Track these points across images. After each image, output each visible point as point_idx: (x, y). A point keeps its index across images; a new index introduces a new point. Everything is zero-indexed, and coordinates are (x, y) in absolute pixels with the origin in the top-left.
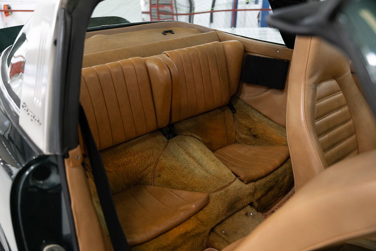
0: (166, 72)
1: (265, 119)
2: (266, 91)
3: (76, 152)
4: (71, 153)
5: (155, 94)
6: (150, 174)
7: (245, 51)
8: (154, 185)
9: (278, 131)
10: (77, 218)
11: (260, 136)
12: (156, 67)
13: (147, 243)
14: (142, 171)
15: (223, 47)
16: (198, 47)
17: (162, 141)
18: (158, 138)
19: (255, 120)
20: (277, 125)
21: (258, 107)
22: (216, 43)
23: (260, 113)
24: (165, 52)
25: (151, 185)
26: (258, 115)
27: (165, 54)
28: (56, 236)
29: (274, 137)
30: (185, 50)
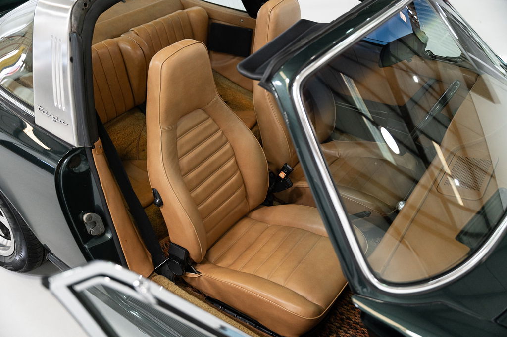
0: (139, 52)
1: (234, 86)
2: (233, 58)
3: (98, 143)
4: (95, 144)
5: (131, 74)
6: (134, 149)
7: (210, 18)
8: (140, 159)
9: (246, 96)
10: (106, 192)
11: (230, 102)
12: (129, 48)
13: (148, 208)
14: (126, 148)
15: (188, 16)
16: (164, 20)
17: (141, 118)
18: (136, 115)
19: (225, 87)
20: (245, 91)
21: (226, 74)
22: (180, 12)
23: (229, 80)
24: (132, 29)
25: (137, 159)
26: (227, 82)
27: (133, 32)
28: (90, 207)
29: (243, 102)
30: (152, 25)
